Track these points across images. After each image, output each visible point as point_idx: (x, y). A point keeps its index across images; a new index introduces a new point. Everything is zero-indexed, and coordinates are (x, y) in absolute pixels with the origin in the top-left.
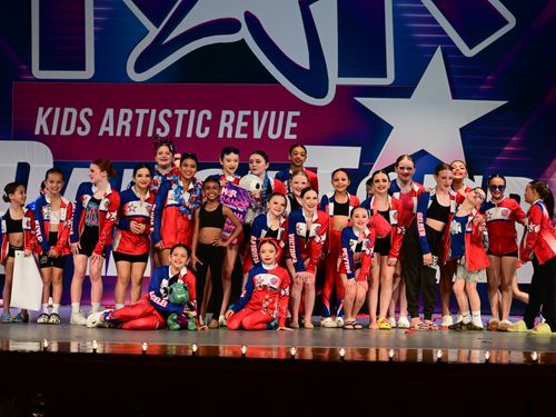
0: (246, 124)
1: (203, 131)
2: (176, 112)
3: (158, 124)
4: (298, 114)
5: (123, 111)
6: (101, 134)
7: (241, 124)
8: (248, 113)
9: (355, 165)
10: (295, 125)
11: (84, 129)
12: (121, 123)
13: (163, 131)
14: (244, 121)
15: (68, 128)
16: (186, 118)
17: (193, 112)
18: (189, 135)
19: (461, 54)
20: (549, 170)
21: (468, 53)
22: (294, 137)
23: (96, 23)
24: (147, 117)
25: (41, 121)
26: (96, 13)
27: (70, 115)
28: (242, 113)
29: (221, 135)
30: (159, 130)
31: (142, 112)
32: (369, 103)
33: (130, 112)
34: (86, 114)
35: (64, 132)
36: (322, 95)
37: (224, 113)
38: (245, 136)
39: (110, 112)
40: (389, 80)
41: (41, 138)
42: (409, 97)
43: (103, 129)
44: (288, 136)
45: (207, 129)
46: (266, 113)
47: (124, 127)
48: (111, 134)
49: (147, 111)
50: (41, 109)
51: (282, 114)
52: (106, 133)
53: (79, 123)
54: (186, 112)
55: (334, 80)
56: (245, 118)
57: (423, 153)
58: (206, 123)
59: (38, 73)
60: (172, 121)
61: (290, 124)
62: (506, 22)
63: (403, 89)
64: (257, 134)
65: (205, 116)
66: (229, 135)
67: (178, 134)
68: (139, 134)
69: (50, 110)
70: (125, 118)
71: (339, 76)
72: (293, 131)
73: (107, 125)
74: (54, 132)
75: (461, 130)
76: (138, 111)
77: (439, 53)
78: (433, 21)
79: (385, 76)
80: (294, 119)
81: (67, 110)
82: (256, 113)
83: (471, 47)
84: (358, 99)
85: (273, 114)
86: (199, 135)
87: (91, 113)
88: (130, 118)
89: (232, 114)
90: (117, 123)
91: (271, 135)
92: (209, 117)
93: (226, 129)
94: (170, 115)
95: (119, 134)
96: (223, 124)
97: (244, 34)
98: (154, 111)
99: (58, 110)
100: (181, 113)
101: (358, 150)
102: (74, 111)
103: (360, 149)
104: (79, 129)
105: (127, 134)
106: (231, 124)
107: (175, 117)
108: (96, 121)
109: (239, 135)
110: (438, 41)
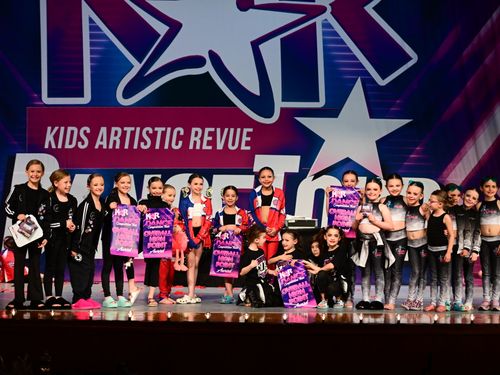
0: (210, 138)
1: (177, 144)
2: (156, 129)
3: (141, 139)
4: (251, 130)
5: (114, 129)
6: (97, 147)
7: (207, 138)
8: (212, 129)
9: (295, 169)
10: (249, 139)
11: (83, 144)
12: (112, 138)
13: (146, 144)
14: (209, 135)
15: (71, 143)
16: (164, 134)
17: (169, 129)
18: (166, 147)
19: (376, 83)
20: (445, 172)
21: (382, 82)
22: (248, 148)
23: (92, 60)
24: (133, 134)
25: (49, 137)
26: (92, 52)
27: (72, 132)
28: (207, 130)
29: (191, 147)
30: (142, 144)
31: (129, 130)
32: (306, 122)
33: (119, 130)
34: (85, 131)
35: (67, 146)
36: (270, 115)
37: (194, 130)
38: (210, 148)
39: (103, 130)
40: (321, 103)
41: (50, 151)
42: (336, 116)
43: (98, 143)
44: (243, 147)
45: (180, 143)
46: (226, 130)
47: (115, 142)
48: (105, 147)
49: (133, 129)
50: (49, 128)
51: (239, 130)
52: (101, 146)
53: (79, 139)
54: (164, 129)
55: (279, 104)
56: (210, 134)
57: (348, 160)
58: (179, 137)
59: (46, 100)
60: (153, 137)
61: (245, 139)
62: (411, 59)
63: (332, 111)
64: (220, 146)
65: (179, 132)
66: (198, 147)
67: (157, 147)
68: (126, 147)
69: (56, 128)
70: (116, 134)
71: (283, 100)
72: (247, 144)
73: (102, 140)
74: (60, 146)
75: (377, 142)
76: (125, 129)
77: (359, 83)
78: (354, 58)
79: (318, 101)
80: (248, 134)
81: (70, 129)
82: (219, 130)
83: (383, 78)
84: (298, 119)
85: (232, 130)
86: (174, 147)
87: (88, 131)
88: (119, 134)
89: (199, 130)
90: (109, 138)
91: (231, 147)
92: (182, 133)
93: (195, 142)
94: (151, 131)
95: (111, 147)
96: (193, 138)
97: (209, 68)
98: (138, 129)
99: (62, 129)
100: (160, 130)
101: (298, 158)
102: (75, 129)
103: (299, 157)
104: (80, 143)
105: (117, 147)
106: (199, 138)
107: (155, 133)
108: (93, 137)
109: (205, 147)
110: (358, 74)
